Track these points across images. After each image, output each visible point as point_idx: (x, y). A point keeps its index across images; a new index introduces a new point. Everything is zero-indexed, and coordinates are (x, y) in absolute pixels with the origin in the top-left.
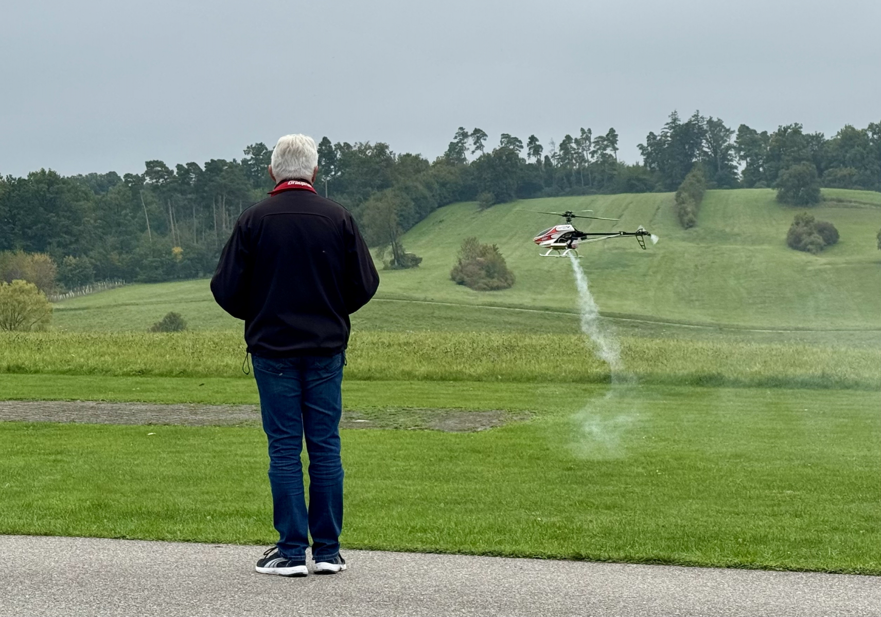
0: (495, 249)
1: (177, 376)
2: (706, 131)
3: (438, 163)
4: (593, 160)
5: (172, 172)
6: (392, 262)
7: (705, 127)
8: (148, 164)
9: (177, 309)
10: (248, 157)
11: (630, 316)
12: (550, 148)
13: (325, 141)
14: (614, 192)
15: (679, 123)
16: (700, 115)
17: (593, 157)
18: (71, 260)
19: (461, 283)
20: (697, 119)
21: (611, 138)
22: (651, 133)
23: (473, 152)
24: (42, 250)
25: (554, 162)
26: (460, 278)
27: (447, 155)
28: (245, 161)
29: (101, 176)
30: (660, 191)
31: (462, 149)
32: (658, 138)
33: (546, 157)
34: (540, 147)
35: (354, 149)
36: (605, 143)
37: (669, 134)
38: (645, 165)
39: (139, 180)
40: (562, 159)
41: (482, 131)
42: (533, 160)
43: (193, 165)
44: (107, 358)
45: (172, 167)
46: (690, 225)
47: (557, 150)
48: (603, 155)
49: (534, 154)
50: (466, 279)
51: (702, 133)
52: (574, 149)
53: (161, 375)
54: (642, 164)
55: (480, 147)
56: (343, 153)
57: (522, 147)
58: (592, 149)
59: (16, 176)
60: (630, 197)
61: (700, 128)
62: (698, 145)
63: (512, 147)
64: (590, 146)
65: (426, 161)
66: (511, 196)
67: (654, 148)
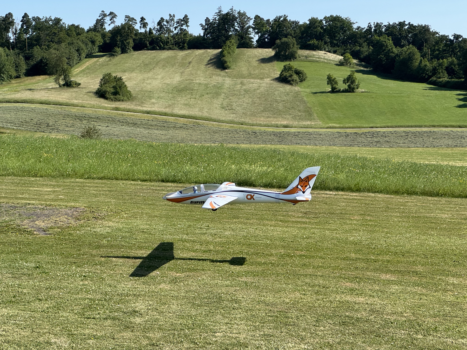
2: (237, 18)
4: (175, 32)
7: (236, 16)
12: (152, 24)
13: (26, 15)
15: (222, 13)
16: (234, 9)
19: (102, 97)
21: (185, 20)
22: (207, 18)
23: (109, 25)
25: (154, 32)
27: (95, 26)
31: (103, 23)
32: (211, 21)
33: (150, 29)
34: (147, 23)
37: (217, 19)
38: (204, 35)
40: (158, 30)
42: (142, 30)
46: (228, 68)
48: (181, 29)
49: (143, 27)
51: (234, 19)
52: (166, 25)
54: (202, 35)
56: (36, 22)
57: (136, 23)
58: (175, 25)
61: (234, 16)
62: (233, 26)
63: (131, 23)
65: (83, 29)
66: (131, 50)
67: (209, 26)
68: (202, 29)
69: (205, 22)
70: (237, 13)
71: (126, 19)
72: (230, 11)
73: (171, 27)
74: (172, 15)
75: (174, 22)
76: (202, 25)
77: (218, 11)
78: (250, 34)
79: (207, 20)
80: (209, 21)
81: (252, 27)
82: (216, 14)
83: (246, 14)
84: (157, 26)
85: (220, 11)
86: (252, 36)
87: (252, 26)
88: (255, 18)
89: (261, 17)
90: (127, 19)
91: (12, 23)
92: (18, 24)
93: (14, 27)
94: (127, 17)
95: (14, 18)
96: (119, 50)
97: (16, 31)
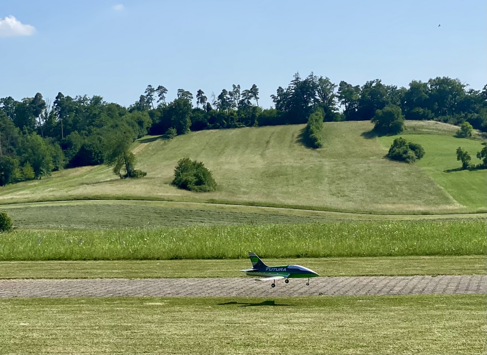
2: (318, 86)
3: (132, 110)
6: (126, 176)
7: (317, 83)
12: (212, 99)
13: (60, 95)
15: (300, 80)
16: (314, 75)
21: (254, 91)
22: (280, 88)
23: (158, 101)
25: (214, 108)
27: (138, 104)
31: (150, 100)
32: (285, 91)
33: (209, 104)
34: (205, 97)
37: (293, 88)
38: (277, 108)
40: (220, 105)
41: (163, 87)
42: (200, 106)
46: (319, 147)
48: (247, 103)
49: (201, 102)
51: (315, 87)
52: (229, 99)
54: (274, 108)
55: (163, 98)
57: (192, 98)
58: (241, 98)
61: (314, 83)
62: (313, 95)
63: (185, 98)
64: (239, 97)
65: (124, 108)
66: (188, 130)
67: (282, 97)
68: (274, 101)
69: (278, 93)
70: (317, 80)
71: (179, 93)
72: (309, 78)
73: (234, 101)
74: (237, 86)
75: (239, 94)
76: (273, 97)
77: (294, 79)
78: (334, 105)
79: (280, 90)
80: (282, 90)
81: (337, 96)
82: (292, 83)
83: (330, 81)
84: (218, 100)
85: (298, 78)
86: (336, 106)
87: (337, 94)
88: (340, 86)
89: (348, 83)
90: (181, 93)
91: (43, 105)
92: (49, 107)
94: (180, 91)
95: (43, 99)
96: (174, 131)
97: (46, 114)
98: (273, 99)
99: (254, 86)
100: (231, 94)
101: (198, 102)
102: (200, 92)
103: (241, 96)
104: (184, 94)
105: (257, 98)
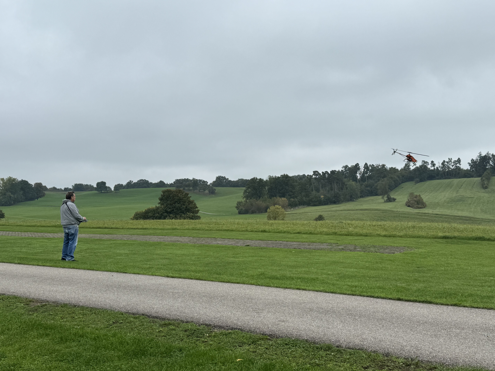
0: (420, 196)
1: (309, 234)
2: (491, 158)
3: (402, 170)
4: (453, 168)
5: (321, 174)
6: (387, 200)
7: (491, 157)
8: (314, 172)
9: (322, 214)
10: (343, 169)
11: (465, 217)
12: (438, 164)
13: (366, 164)
14: (460, 178)
15: (482, 155)
16: (489, 153)
17: (452, 167)
18: (292, 199)
19: (409, 206)
20: (488, 154)
21: (459, 161)
22: (472, 159)
23: (413, 166)
24: (284, 197)
25: (439, 169)
26: (408, 205)
27: (404, 167)
28: (342, 171)
29: (301, 176)
30: (475, 177)
31: (409, 166)
32: (475, 160)
33: (437, 167)
34: (435, 164)
35: (375, 166)
36: (457, 162)
37: (478, 159)
38: (470, 169)
39: (311, 176)
40: (442, 168)
42: (432, 168)
43: (326, 172)
44: (289, 228)
45: (321, 172)
46: (486, 188)
47: (441, 165)
48: (456, 166)
49: (433, 166)
50: (410, 205)
51: (490, 158)
52: (446, 165)
53: (304, 234)
54: (469, 169)
55: (415, 165)
56: (372, 167)
57: (429, 164)
58: (452, 164)
59: (277, 176)
60: (465, 179)
61: (489, 157)
62: (489, 163)
63: (425, 164)
64: (451, 163)
65: (398, 169)
66: (426, 180)
67: (473, 164)
68: (469, 166)
73: (450, 166)
74: (450, 159)
76: (469, 163)
77: (479, 155)
79: (472, 160)
80: (474, 160)
85: (480, 155)
90: (423, 162)
91: (359, 169)
92: (362, 169)
93: (360, 171)
95: (360, 166)
96: (419, 180)
97: (361, 172)
98: (469, 165)
99: (459, 159)
100: (447, 162)
101: (431, 166)
102: (432, 162)
103: (452, 163)
104: (425, 162)
105: (460, 164)
